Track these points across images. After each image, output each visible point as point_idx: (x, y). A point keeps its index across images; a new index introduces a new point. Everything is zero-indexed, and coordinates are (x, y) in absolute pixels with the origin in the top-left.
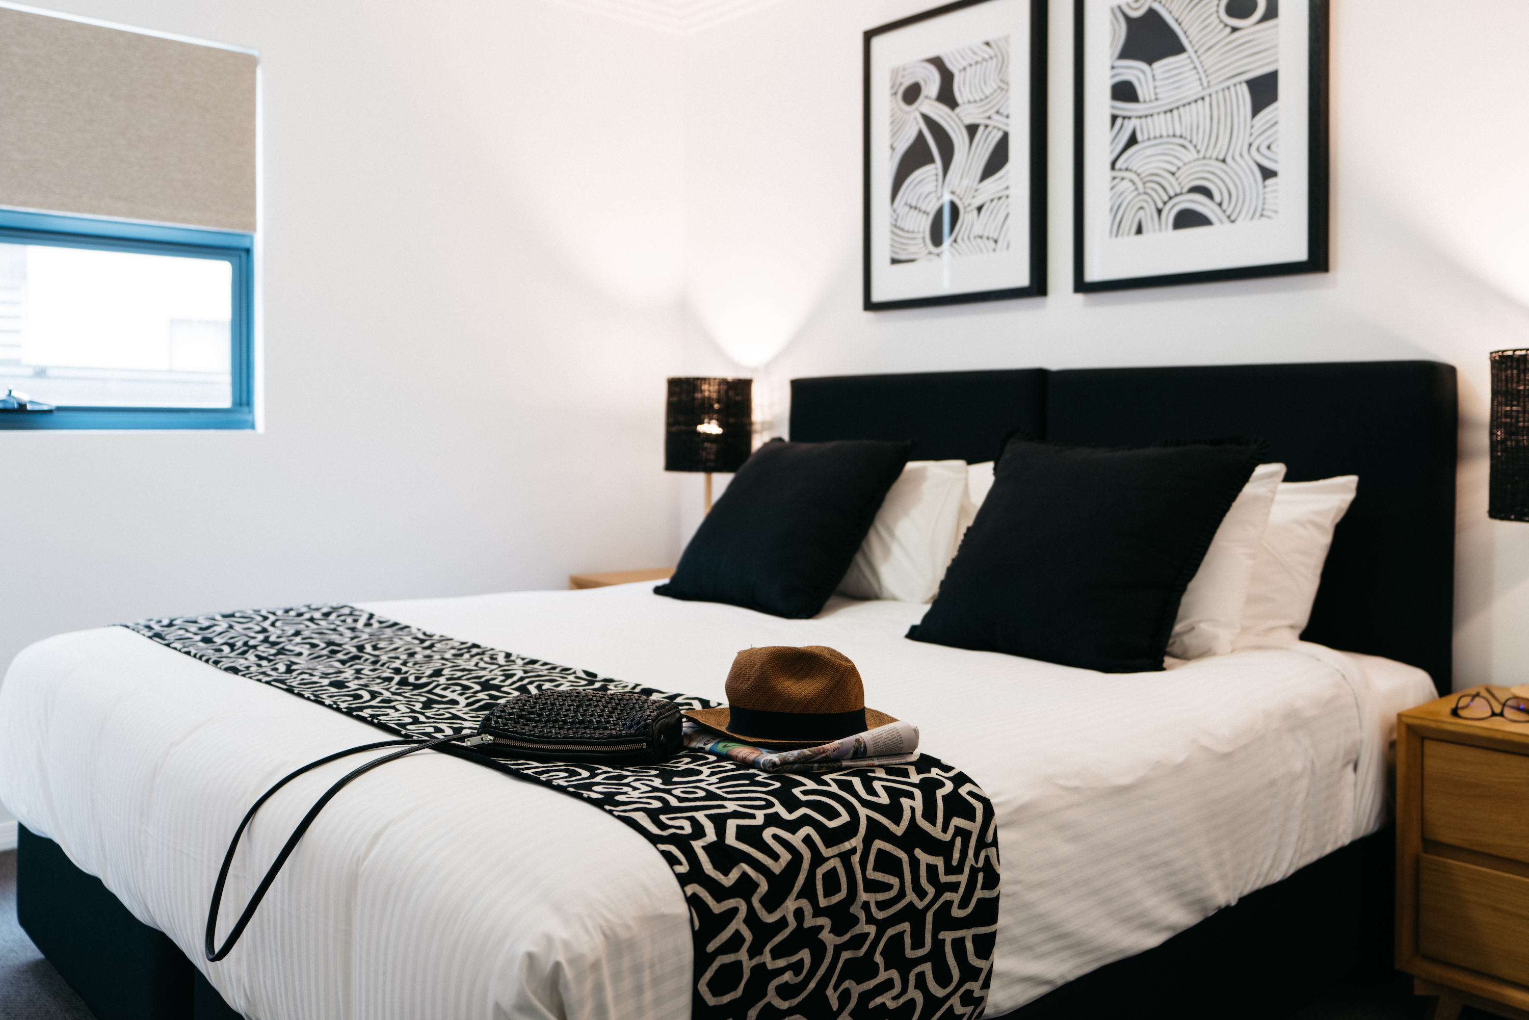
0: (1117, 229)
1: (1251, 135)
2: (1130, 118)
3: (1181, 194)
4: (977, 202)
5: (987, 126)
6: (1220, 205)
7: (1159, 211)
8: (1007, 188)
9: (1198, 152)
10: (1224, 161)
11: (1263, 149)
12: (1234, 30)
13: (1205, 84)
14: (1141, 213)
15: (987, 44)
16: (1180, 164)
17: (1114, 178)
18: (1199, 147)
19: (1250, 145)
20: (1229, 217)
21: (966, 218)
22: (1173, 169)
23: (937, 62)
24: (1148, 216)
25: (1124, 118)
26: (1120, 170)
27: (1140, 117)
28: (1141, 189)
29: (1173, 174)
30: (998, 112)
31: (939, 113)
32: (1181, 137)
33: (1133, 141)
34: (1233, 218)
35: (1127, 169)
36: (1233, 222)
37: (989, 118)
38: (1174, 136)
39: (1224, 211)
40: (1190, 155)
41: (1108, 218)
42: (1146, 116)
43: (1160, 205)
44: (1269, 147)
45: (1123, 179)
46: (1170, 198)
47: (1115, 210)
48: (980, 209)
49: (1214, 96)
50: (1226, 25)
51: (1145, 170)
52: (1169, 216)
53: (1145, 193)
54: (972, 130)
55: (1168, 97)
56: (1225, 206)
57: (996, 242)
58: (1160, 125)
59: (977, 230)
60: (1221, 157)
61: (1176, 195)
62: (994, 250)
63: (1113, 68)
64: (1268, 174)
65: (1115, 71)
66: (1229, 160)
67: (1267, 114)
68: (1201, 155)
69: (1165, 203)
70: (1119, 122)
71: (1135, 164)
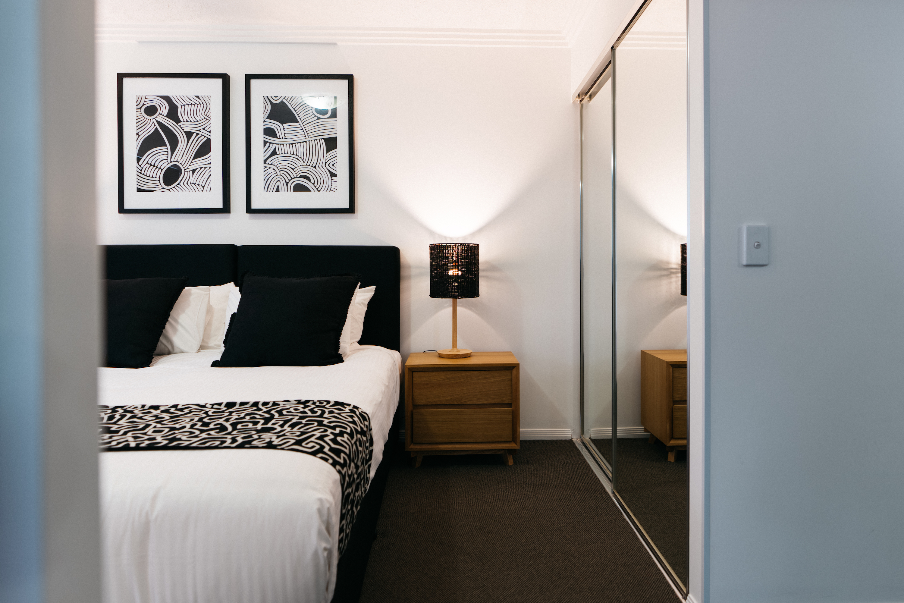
0: (267, 188)
1: (326, 159)
2: (273, 144)
3: (297, 177)
4: (192, 168)
5: (197, 134)
6: (314, 184)
7: (287, 183)
8: (210, 164)
9: (304, 162)
10: (315, 167)
11: (331, 165)
12: (319, 118)
13: (307, 137)
14: (279, 182)
15: (198, 97)
16: (296, 166)
17: (266, 167)
18: (304, 161)
19: (326, 163)
20: (317, 189)
21: (185, 175)
22: (294, 167)
23: (167, 99)
24: (281, 184)
25: (270, 143)
26: (268, 164)
27: (278, 144)
28: (279, 173)
29: (293, 169)
30: (204, 129)
31: (169, 123)
32: (296, 155)
33: (274, 153)
34: (319, 190)
35: (272, 164)
36: (319, 191)
37: (199, 130)
38: (293, 154)
39: (315, 187)
40: (300, 163)
41: (263, 184)
42: (281, 144)
43: (287, 181)
44: (333, 165)
45: (270, 168)
46: (292, 179)
47: (266, 180)
48: (194, 171)
49: (310, 142)
50: (315, 116)
51: (281, 166)
52: (291, 185)
53: (280, 175)
54: (189, 135)
55: (290, 138)
56: (315, 185)
57: (203, 187)
58: (287, 149)
59: (192, 180)
60: (314, 166)
61: (294, 178)
62: (202, 191)
63: (264, 121)
64: (333, 175)
65: (265, 123)
66: (317, 167)
67: (332, 153)
68: (305, 164)
69: (289, 180)
70: (268, 144)
71: (276, 162)
